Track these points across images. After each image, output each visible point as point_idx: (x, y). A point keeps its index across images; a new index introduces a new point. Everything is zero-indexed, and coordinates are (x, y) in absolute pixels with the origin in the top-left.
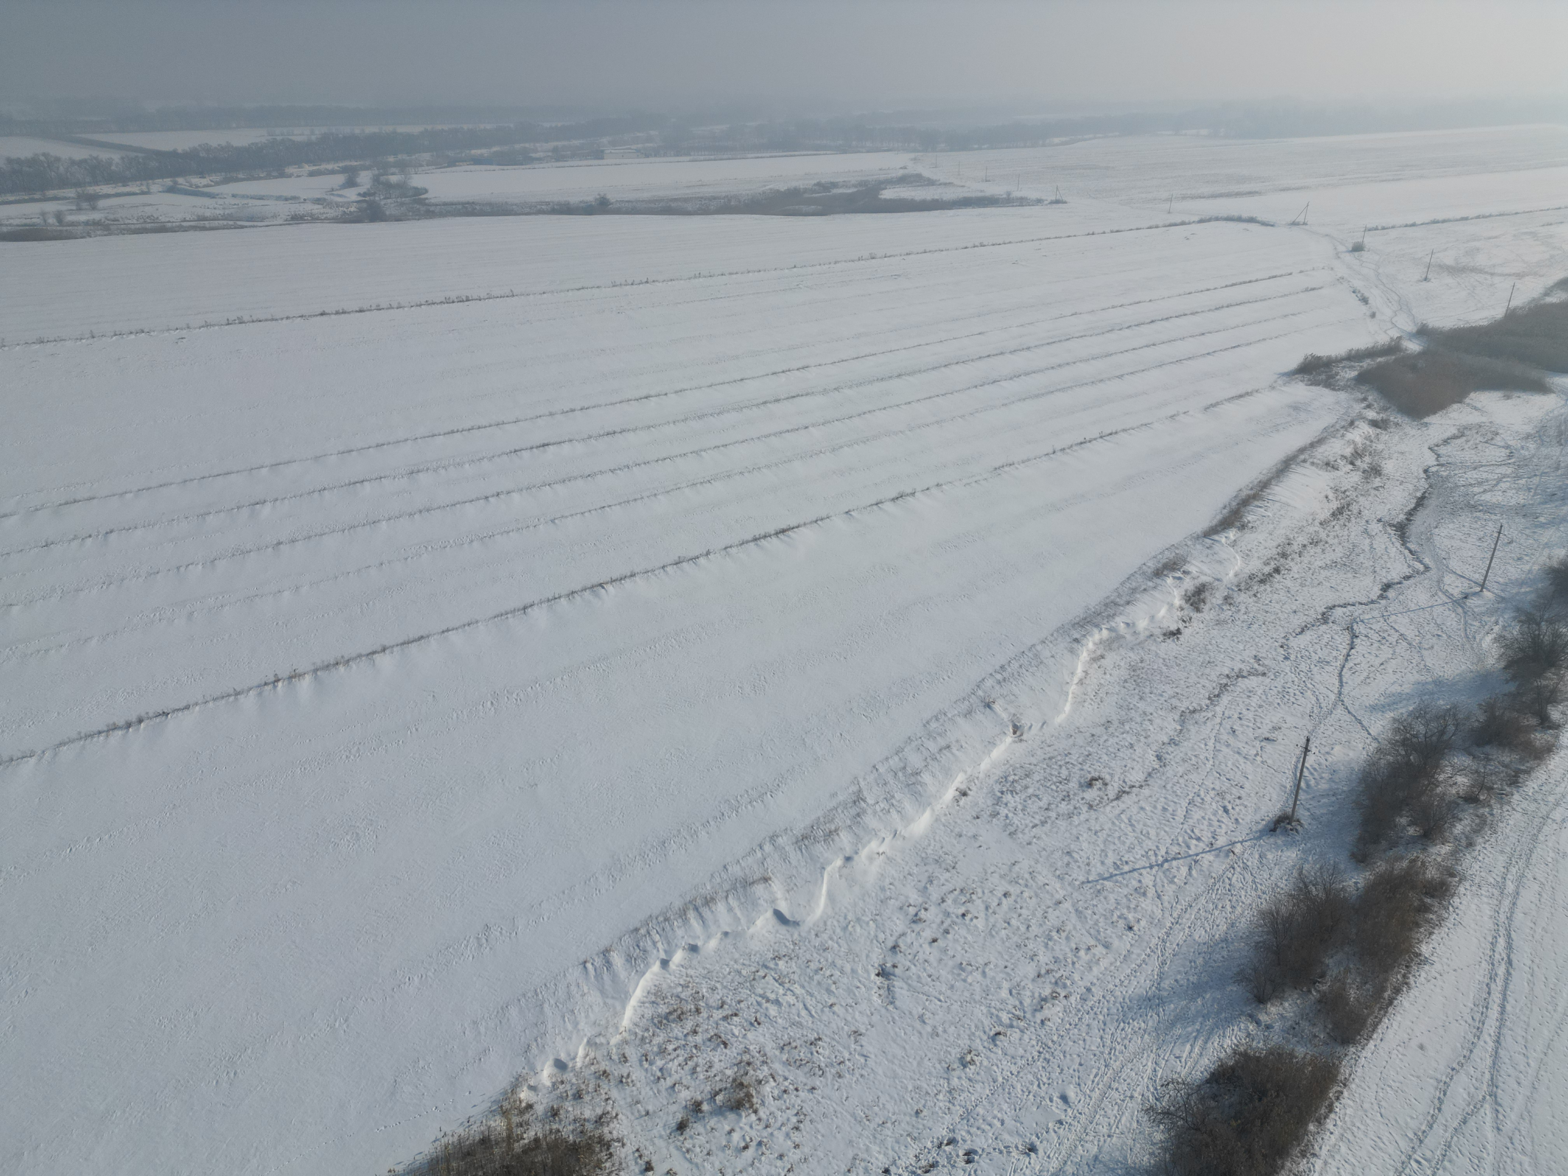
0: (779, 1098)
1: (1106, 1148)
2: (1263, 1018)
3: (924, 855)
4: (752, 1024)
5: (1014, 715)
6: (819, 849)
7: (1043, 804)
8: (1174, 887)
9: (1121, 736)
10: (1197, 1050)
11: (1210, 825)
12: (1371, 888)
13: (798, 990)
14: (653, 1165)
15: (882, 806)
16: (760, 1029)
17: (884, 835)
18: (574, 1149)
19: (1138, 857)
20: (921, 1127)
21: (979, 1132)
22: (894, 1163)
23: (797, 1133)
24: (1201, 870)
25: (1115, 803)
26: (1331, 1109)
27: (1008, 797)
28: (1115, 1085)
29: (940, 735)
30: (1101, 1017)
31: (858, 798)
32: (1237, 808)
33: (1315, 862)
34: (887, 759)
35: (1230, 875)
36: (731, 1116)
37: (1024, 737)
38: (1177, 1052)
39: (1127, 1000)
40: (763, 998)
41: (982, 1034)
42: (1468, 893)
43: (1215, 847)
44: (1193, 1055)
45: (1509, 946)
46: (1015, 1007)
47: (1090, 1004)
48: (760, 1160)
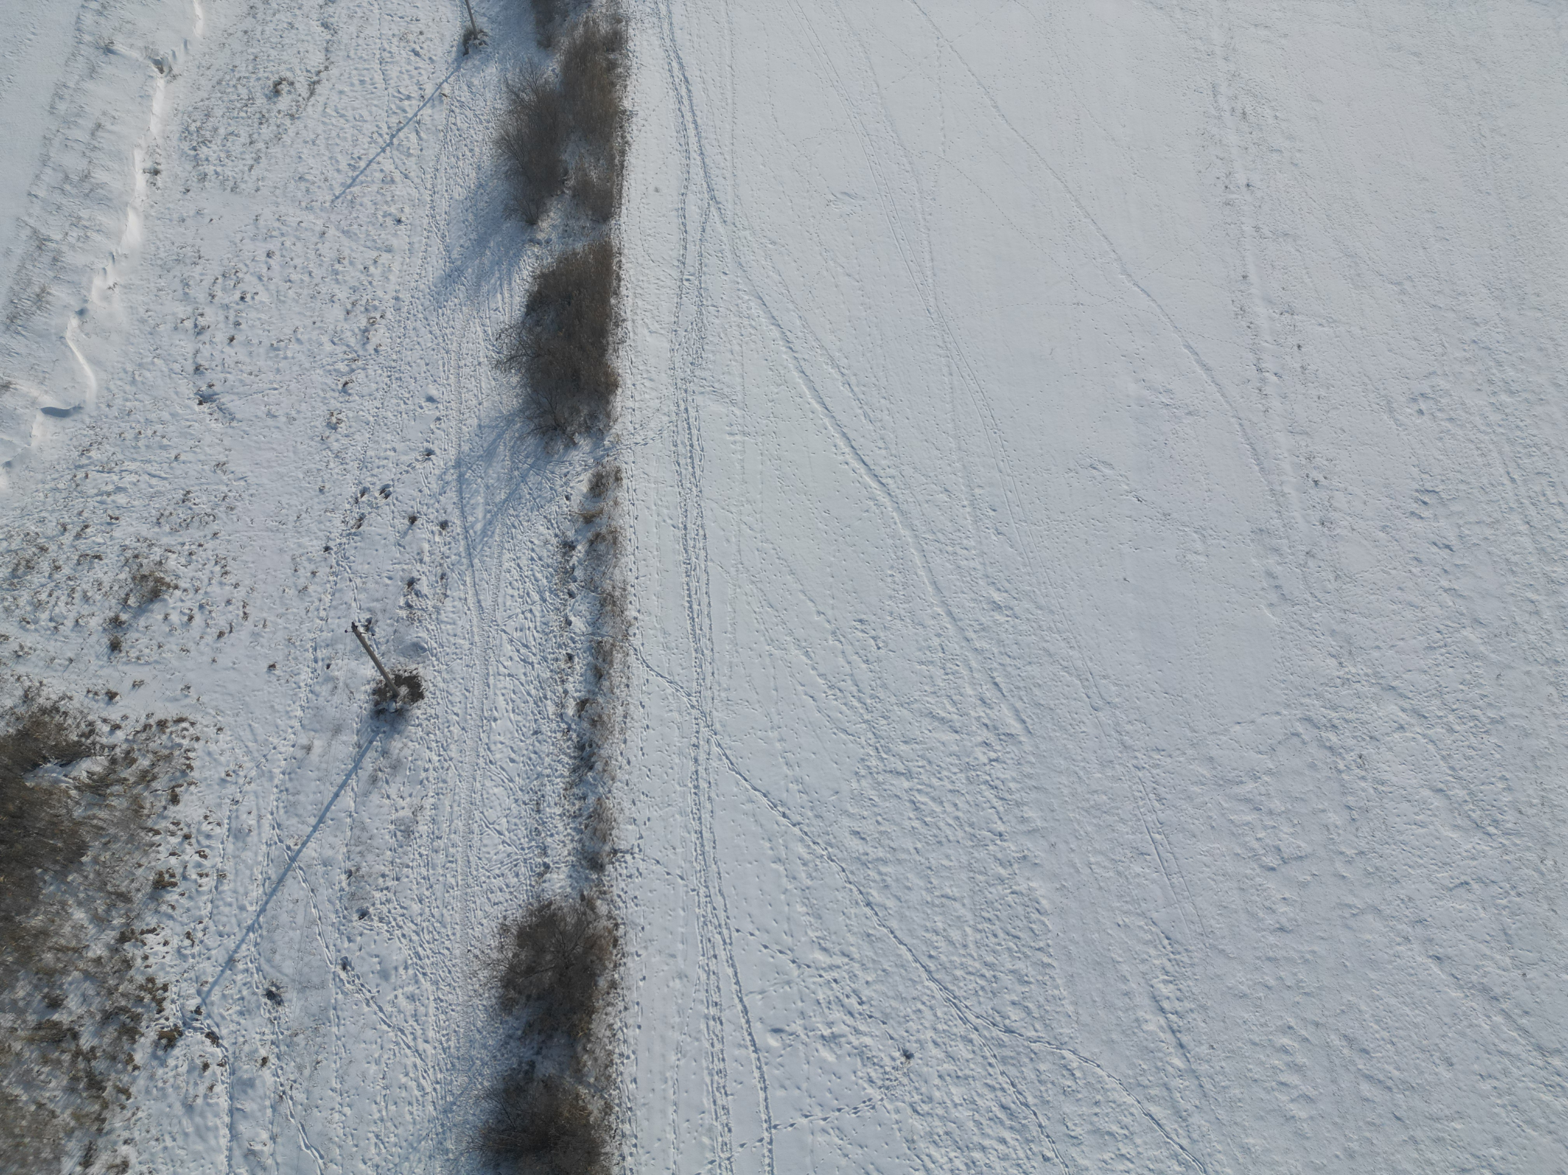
0: (190, 563)
1: (483, 415)
2: (541, 236)
3: (159, 262)
4: (109, 524)
5: (146, 48)
6: (39, 320)
7: (244, 139)
8: (413, 159)
9: (274, 19)
10: (506, 295)
11: (411, 77)
12: (567, 67)
13: (133, 466)
14: (114, 690)
15: (75, 234)
16: (122, 522)
17: (102, 266)
18: (23, 735)
19: (366, 146)
20: (331, 498)
21: (381, 470)
22: (329, 539)
23: (228, 577)
24: (428, 129)
25: (312, 99)
26: (619, 279)
27: (204, 151)
28: (462, 363)
29: (78, 115)
30: (420, 316)
31: (41, 242)
32: (424, 46)
33: (514, 67)
34: (37, 177)
35: (453, 121)
36: (156, 606)
37: (175, 71)
38: (493, 306)
39: (433, 288)
40: (102, 495)
41: (332, 393)
42: (637, 32)
43: (427, 97)
44: (506, 300)
45: (682, 67)
46: (345, 353)
47: (405, 309)
48: (212, 618)
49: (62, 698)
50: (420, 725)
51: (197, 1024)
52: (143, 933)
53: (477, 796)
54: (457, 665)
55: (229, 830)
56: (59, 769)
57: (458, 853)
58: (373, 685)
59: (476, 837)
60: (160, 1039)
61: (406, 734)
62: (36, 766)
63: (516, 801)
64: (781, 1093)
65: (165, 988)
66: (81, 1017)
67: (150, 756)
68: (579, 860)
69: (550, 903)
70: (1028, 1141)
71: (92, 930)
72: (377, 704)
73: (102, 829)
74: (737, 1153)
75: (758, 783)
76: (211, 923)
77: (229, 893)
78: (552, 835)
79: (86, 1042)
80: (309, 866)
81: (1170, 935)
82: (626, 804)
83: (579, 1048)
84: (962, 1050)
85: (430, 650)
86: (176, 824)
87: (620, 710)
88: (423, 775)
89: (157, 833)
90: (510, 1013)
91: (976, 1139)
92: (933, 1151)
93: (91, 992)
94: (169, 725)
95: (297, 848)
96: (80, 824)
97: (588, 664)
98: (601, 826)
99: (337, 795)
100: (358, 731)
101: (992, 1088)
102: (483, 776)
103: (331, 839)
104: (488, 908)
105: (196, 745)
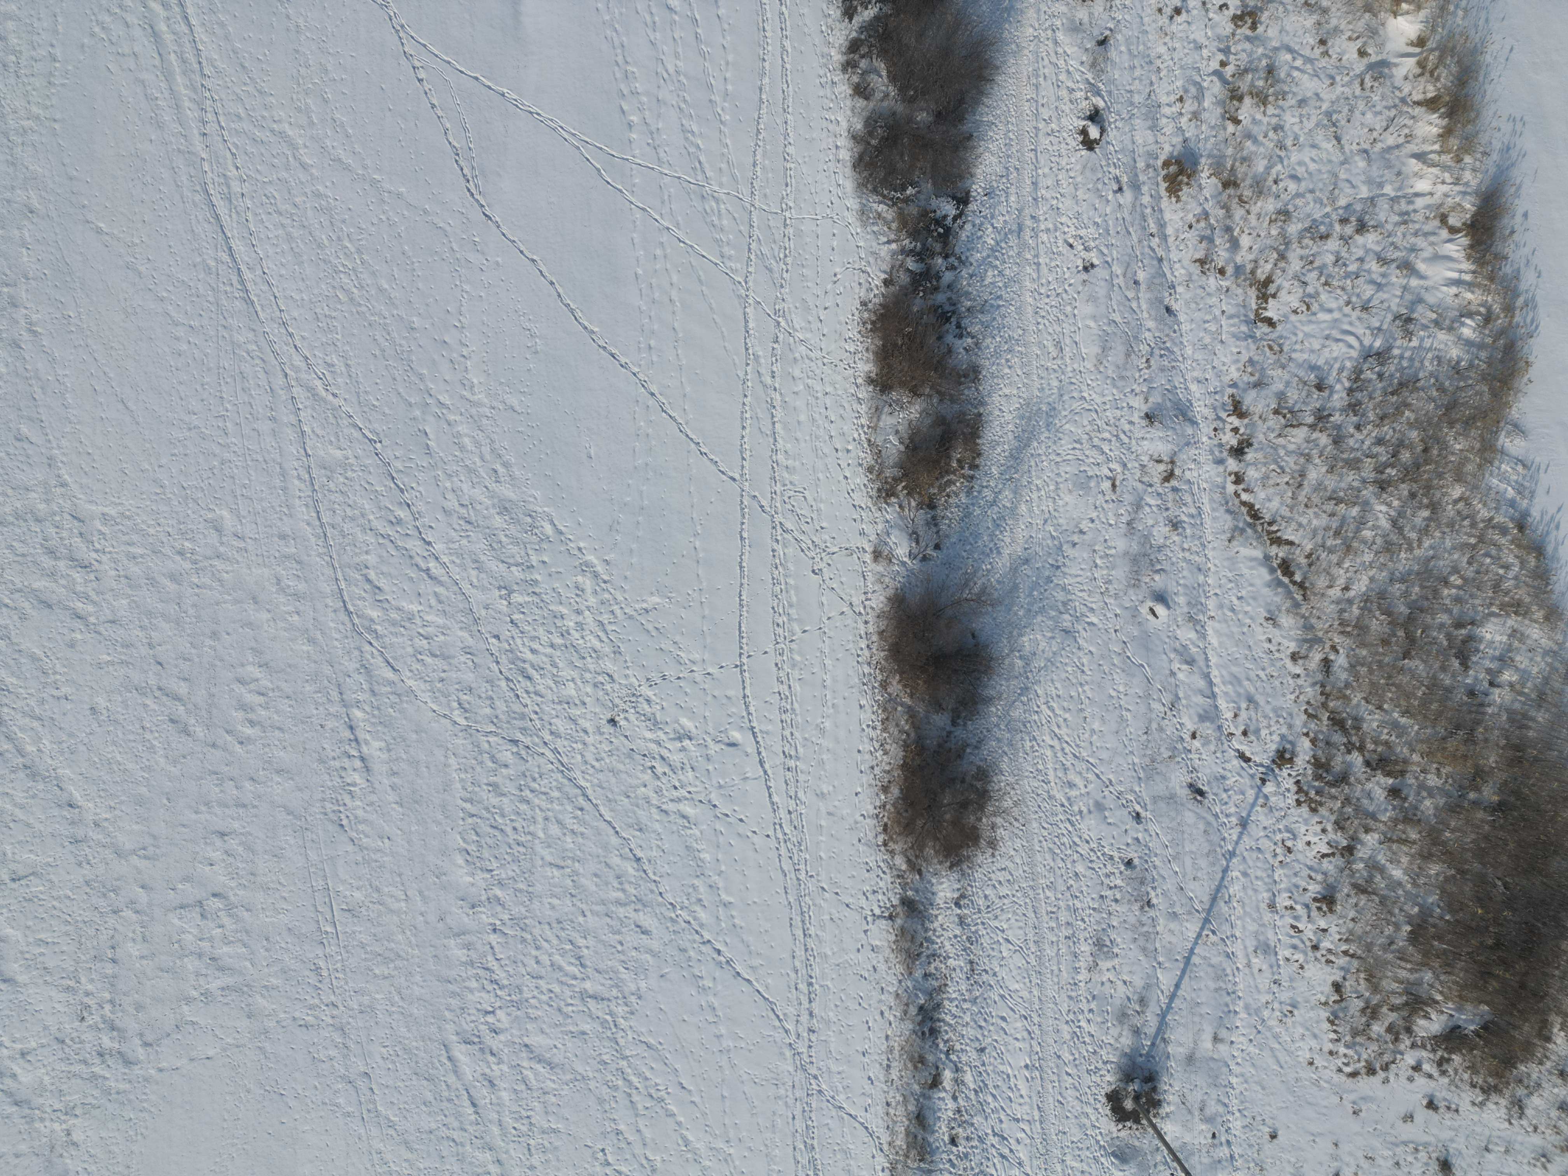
49: (1482, 1104)
50: (1105, 1063)
51: (1261, 769)
52: (1333, 854)
53: (1033, 979)
54: (1076, 1135)
55: (1276, 954)
56: (1460, 1023)
57: (1047, 923)
58: (1163, 1111)
59: (1031, 936)
60: (1291, 759)
61: (1118, 1053)
62: (1485, 1027)
63: (995, 974)
64: (731, 693)
65: (1299, 803)
66: (1368, 780)
67: (1374, 1036)
68: (926, 910)
69: (951, 868)
70: (511, 651)
71: (1381, 859)
72: (1154, 1089)
73: (1400, 959)
74: (770, 648)
75: (745, 987)
76: (1271, 861)
77: (1261, 889)
78: (956, 936)
79: (1356, 759)
80: (1189, 913)
81: (338, 828)
82: (882, 967)
83: (913, 735)
84: (561, 725)
85: (1107, 1155)
86: (1328, 962)
87: (894, 1074)
88: (1093, 1006)
89: (1345, 953)
90: (979, 768)
91: (558, 653)
92: (597, 645)
93: (1365, 802)
94: (1363, 1071)
95: (1205, 932)
96: (1423, 964)
97: (933, 1132)
98: (907, 945)
99: (1177, 986)
100: (1168, 1057)
101: (537, 693)
102: (1032, 1003)
103: (1174, 940)
104: (1011, 865)
105: (1330, 1046)
